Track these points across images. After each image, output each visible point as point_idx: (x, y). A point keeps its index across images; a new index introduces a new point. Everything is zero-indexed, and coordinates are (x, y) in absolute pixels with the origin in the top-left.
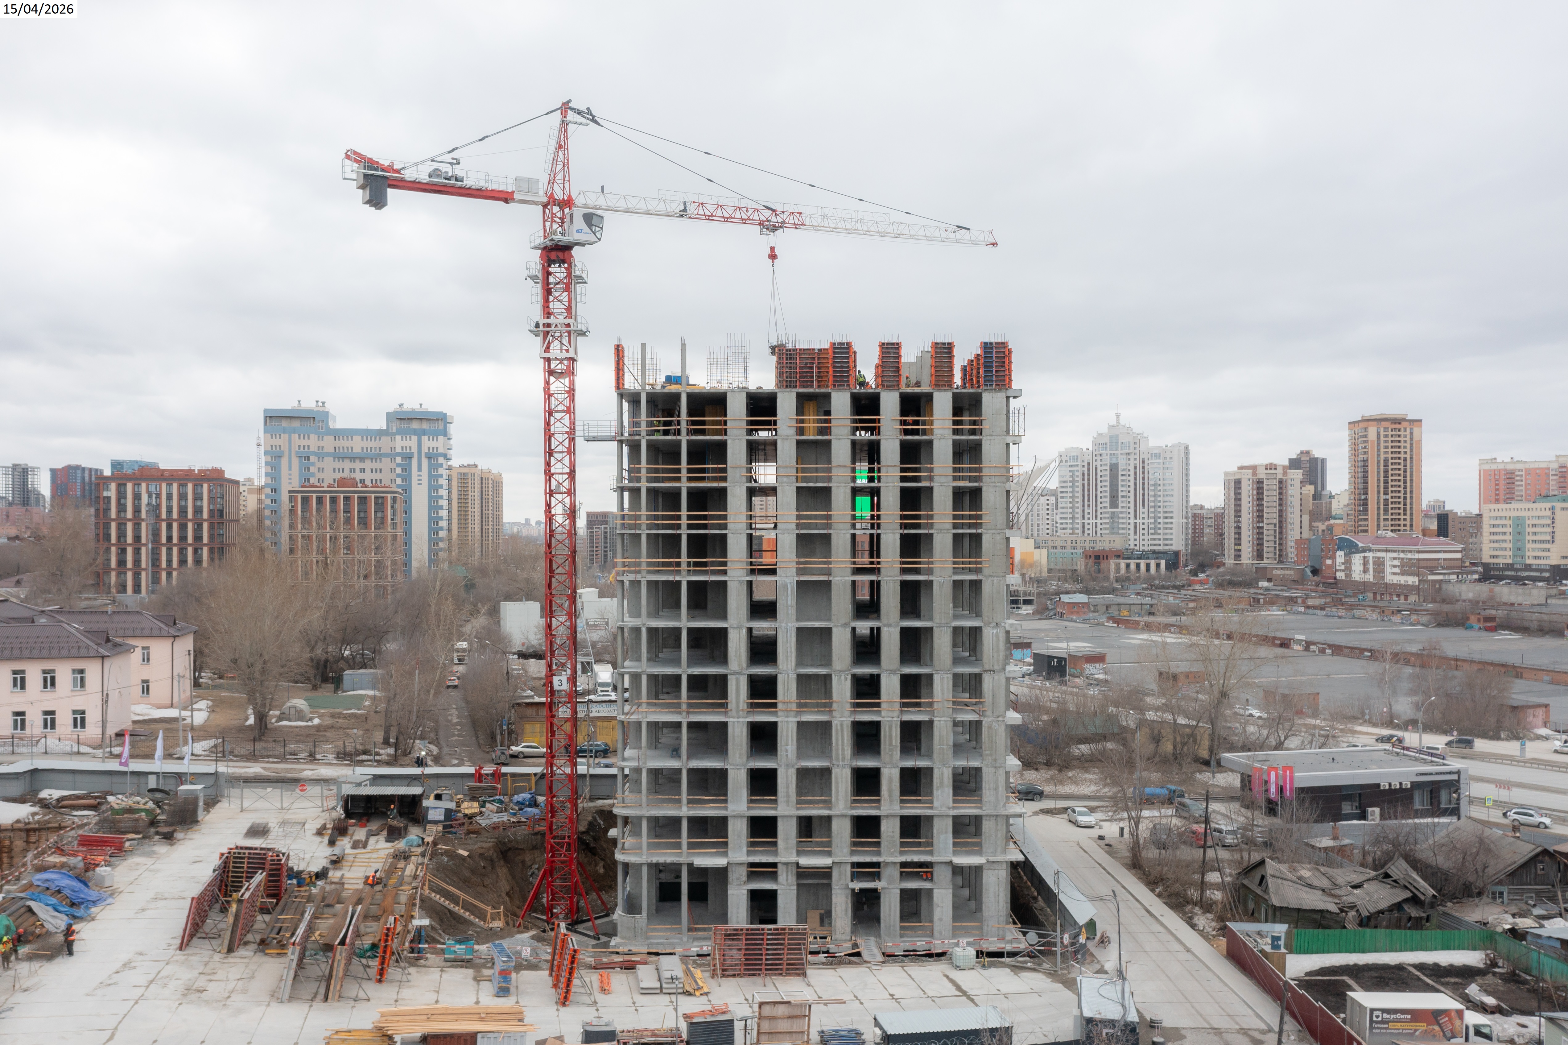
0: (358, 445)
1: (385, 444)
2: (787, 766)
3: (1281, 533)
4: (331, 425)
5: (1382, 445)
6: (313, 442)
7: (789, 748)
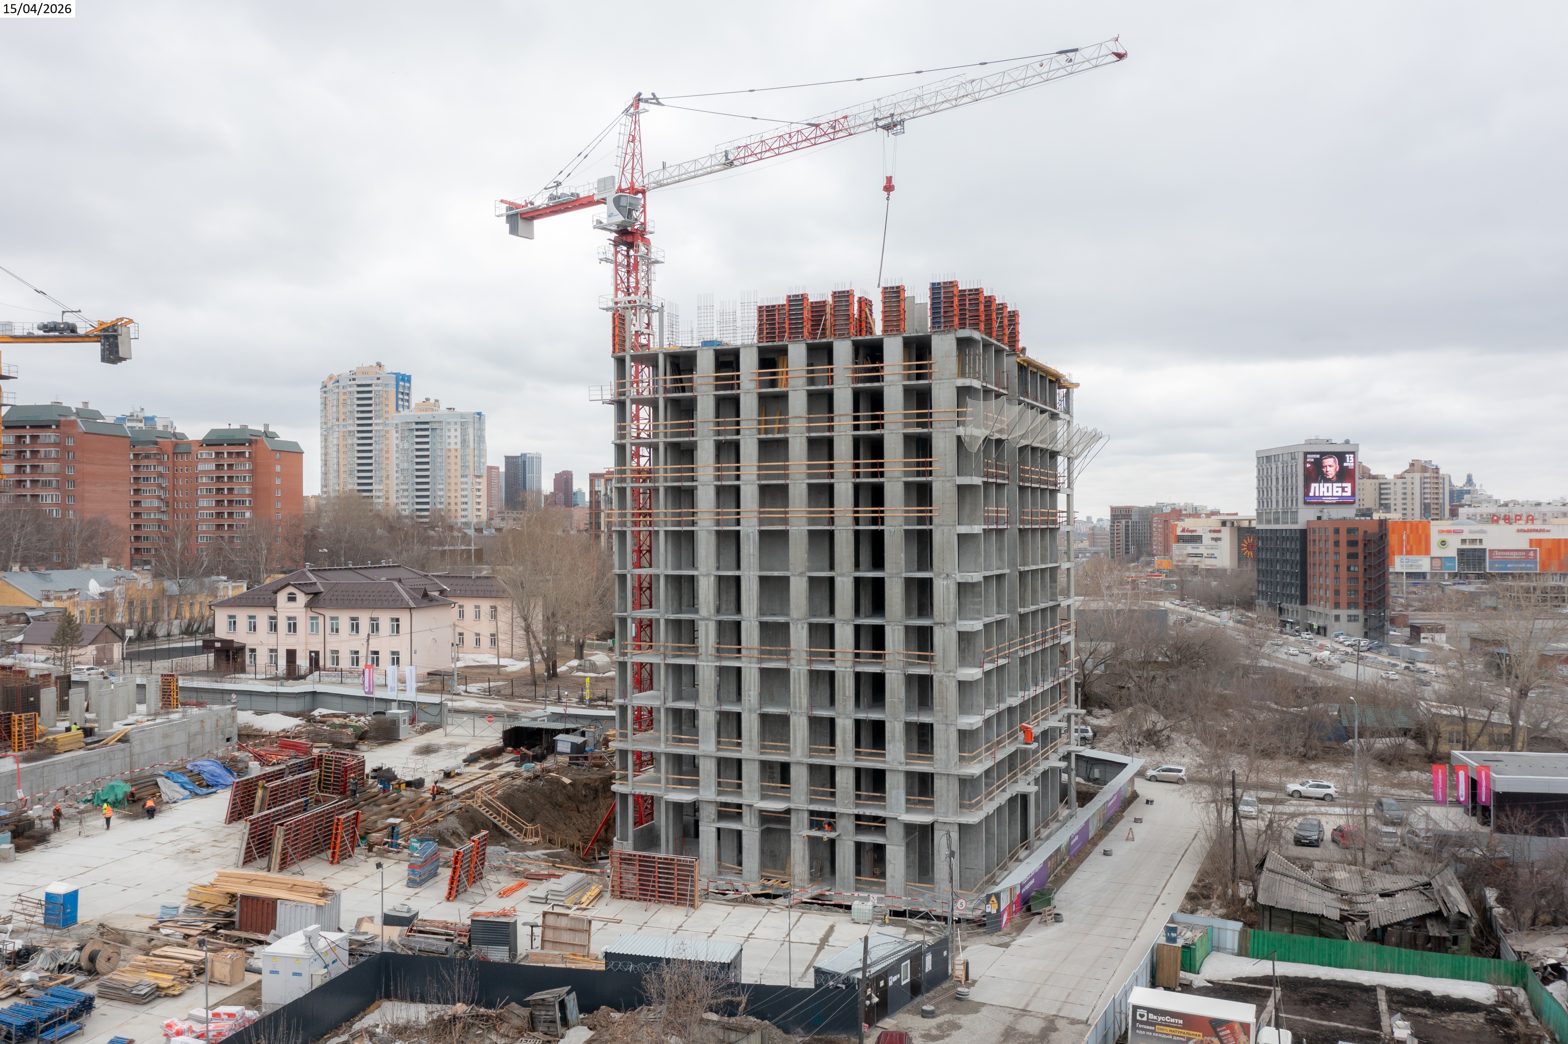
2: (750, 710)
7: (752, 693)
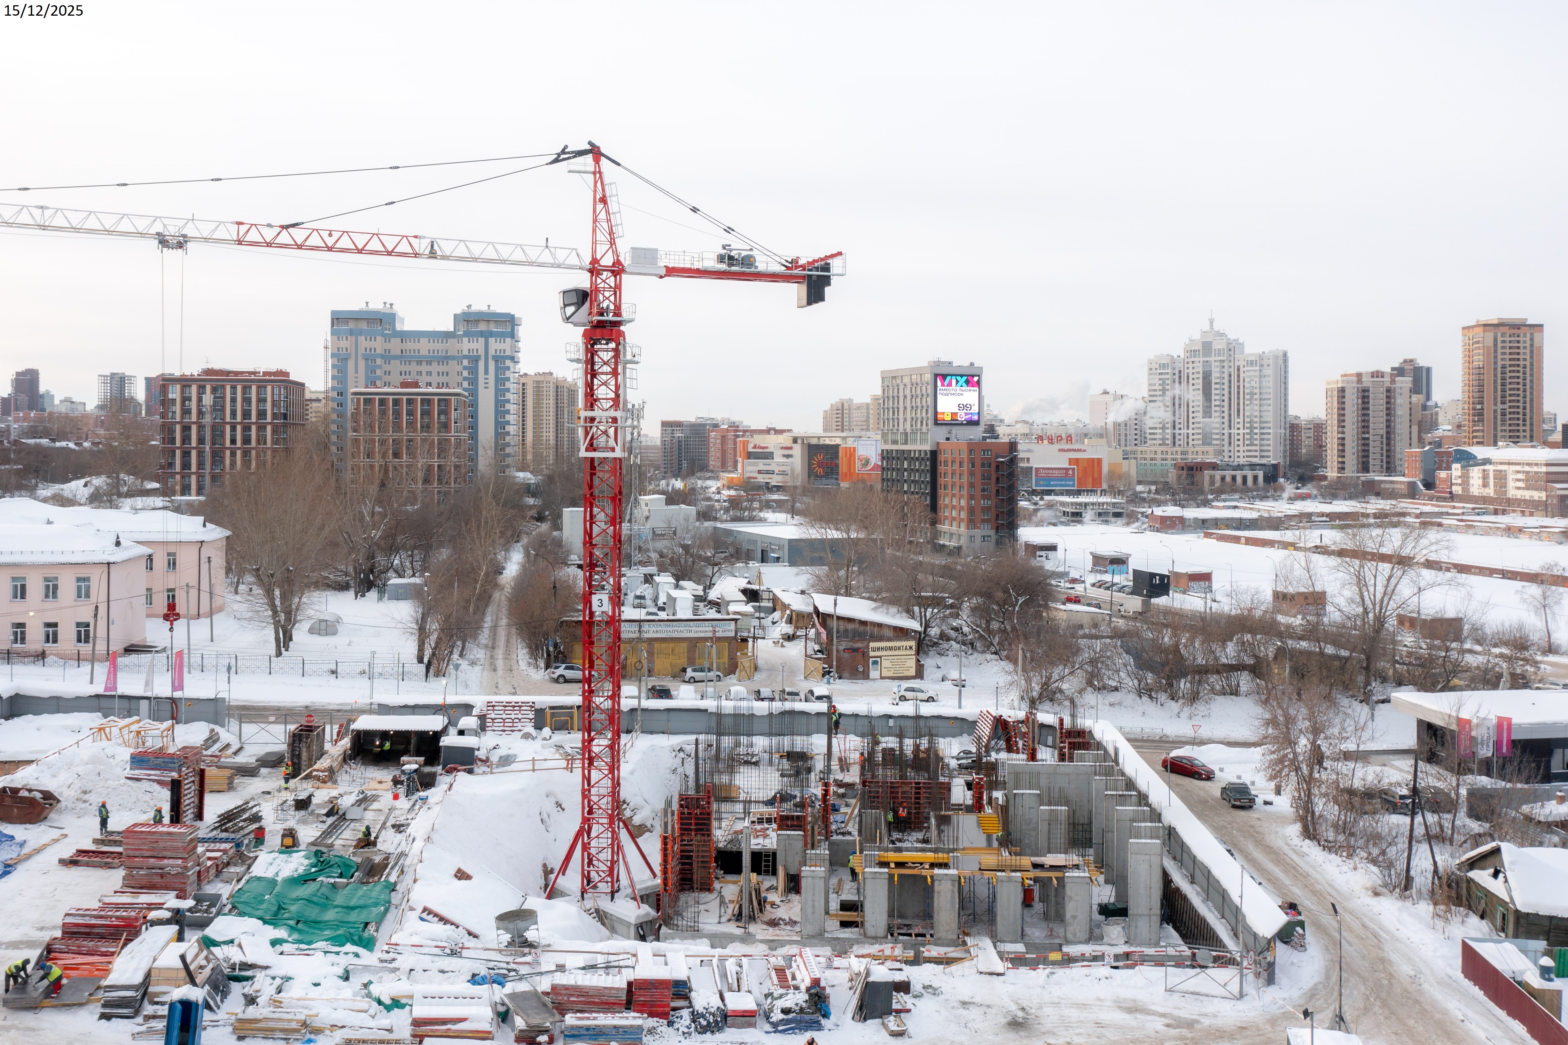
0: (424, 347)
1: (453, 347)
3: (1388, 444)
4: (398, 327)
5: (1500, 351)
6: (378, 345)
